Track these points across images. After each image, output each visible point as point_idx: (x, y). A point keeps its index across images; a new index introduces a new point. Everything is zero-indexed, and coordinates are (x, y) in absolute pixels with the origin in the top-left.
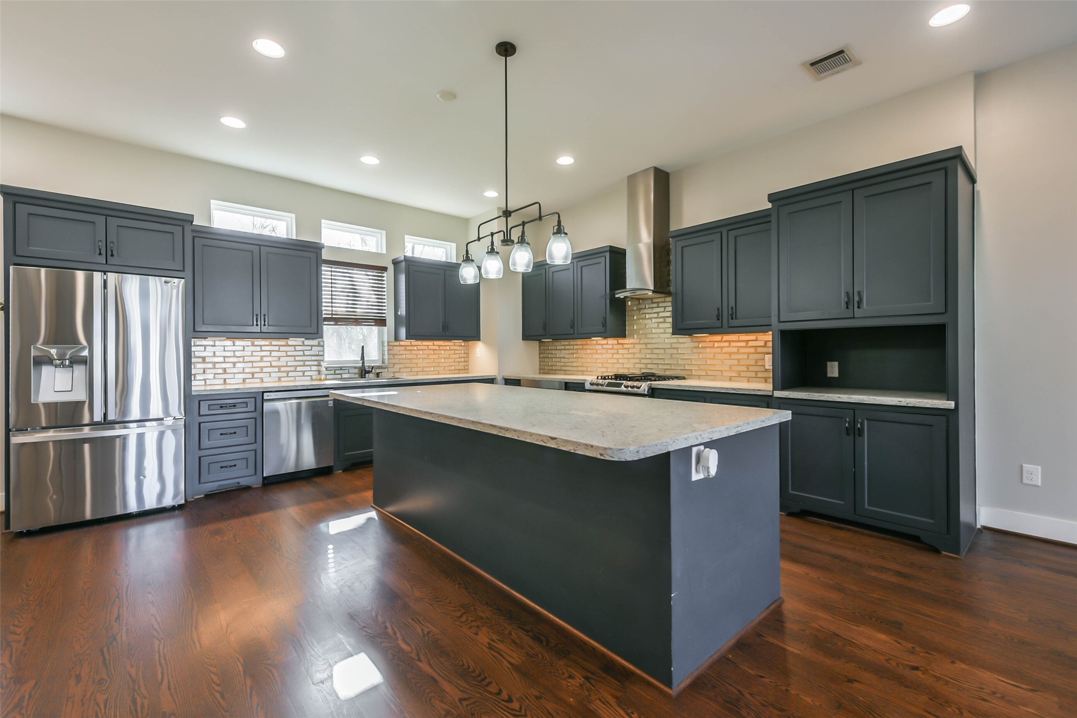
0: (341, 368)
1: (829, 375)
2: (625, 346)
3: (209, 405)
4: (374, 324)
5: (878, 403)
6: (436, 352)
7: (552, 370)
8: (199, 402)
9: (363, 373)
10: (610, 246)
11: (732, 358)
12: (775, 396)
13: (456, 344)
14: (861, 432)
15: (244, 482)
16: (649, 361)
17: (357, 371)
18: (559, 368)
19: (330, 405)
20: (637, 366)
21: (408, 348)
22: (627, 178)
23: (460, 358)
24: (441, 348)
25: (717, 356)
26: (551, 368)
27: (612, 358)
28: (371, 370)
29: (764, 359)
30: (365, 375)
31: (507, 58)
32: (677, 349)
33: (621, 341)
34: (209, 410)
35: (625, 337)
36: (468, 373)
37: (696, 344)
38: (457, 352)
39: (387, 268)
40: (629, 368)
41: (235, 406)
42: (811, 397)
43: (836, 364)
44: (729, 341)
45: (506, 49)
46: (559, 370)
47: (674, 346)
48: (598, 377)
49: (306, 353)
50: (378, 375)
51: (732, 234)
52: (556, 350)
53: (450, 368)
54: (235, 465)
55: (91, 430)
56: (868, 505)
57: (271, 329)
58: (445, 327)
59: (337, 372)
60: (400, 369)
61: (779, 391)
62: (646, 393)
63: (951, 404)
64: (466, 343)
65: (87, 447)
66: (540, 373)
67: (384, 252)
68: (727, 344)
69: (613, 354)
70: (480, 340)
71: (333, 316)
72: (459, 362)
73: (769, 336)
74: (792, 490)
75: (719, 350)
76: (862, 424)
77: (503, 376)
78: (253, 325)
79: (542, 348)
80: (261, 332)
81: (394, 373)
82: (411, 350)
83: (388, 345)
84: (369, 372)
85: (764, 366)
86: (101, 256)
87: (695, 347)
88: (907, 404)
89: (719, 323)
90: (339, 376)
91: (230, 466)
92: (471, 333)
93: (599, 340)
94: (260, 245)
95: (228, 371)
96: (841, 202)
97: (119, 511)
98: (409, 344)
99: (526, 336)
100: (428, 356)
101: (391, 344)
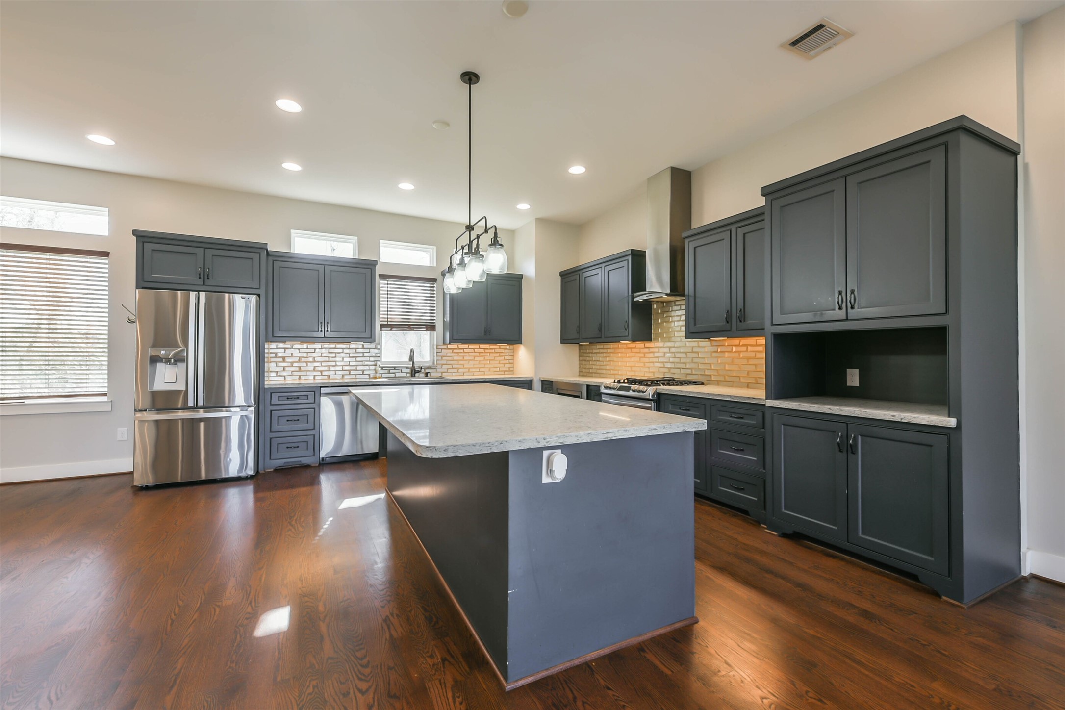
0: (395, 368)
1: (849, 384)
2: (651, 350)
3: (278, 397)
4: (425, 329)
5: (871, 417)
6: (481, 354)
7: (589, 373)
8: (271, 393)
9: (413, 373)
10: (632, 250)
12: (767, 405)
13: (501, 347)
14: (853, 449)
15: (305, 461)
17: (409, 370)
18: (595, 371)
20: (661, 370)
21: (455, 351)
22: (647, 180)
23: (505, 360)
24: (487, 351)
25: (735, 361)
26: (587, 371)
27: (640, 362)
28: (420, 370)
30: (415, 375)
31: (471, 85)
32: (697, 353)
33: (648, 344)
34: (278, 400)
35: (651, 341)
36: (513, 374)
37: (715, 348)
38: (501, 354)
39: (437, 279)
40: (654, 372)
41: (298, 398)
42: (801, 408)
43: (857, 371)
44: (747, 345)
45: (470, 78)
46: (595, 373)
47: (695, 350)
48: (615, 380)
49: (366, 355)
50: (426, 374)
51: (741, 232)
52: (592, 353)
53: (496, 369)
54: (298, 447)
55: (205, 412)
56: (862, 534)
57: (333, 335)
58: (487, 332)
59: (391, 371)
60: (448, 369)
61: (772, 399)
62: (651, 398)
63: (952, 422)
64: (511, 347)
65: (202, 425)
66: (579, 375)
67: (435, 266)
69: (641, 357)
70: (522, 344)
71: (389, 323)
72: (504, 364)
73: (762, 341)
74: (785, 509)
76: (855, 439)
77: (540, 378)
78: (318, 331)
79: (581, 351)
80: (325, 337)
81: (442, 373)
82: (458, 352)
83: (437, 348)
84: (419, 372)
86: (200, 280)
87: (715, 352)
88: (901, 419)
89: (728, 326)
90: (393, 375)
91: (295, 447)
92: (514, 337)
93: (628, 343)
94: (325, 265)
95: (302, 369)
96: (833, 191)
97: (224, 476)
98: (456, 347)
99: (564, 340)
100: (474, 358)
101: (439, 347)
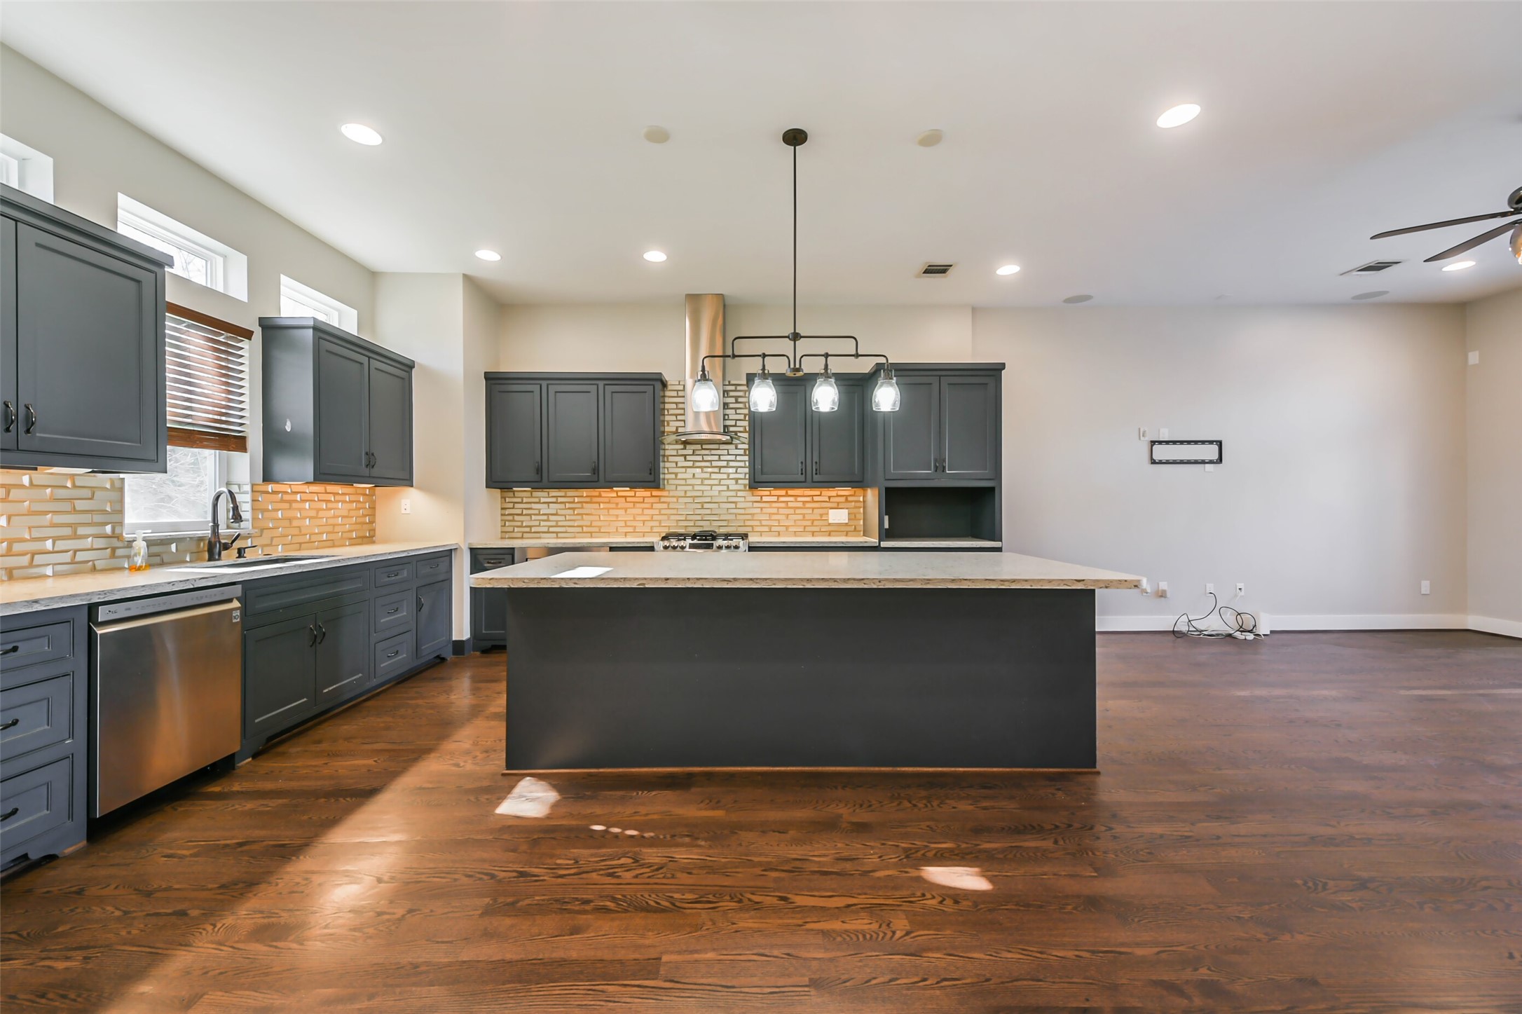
2: (663, 499)
6: (330, 505)
7: (530, 532)
9: (216, 549)
10: (661, 374)
11: (796, 512)
12: (882, 546)
16: (699, 518)
18: (545, 529)
19: (234, 621)
20: (681, 523)
22: (684, 296)
23: (362, 515)
24: (338, 498)
25: (781, 511)
26: (528, 529)
27: (643, 514)
28: (230, 542)
29: (828, 514)
30: (220, 554)
33: (655, 493)
35: (658, 488)
38: (359, 504)
39: (247, 330)
41: (15, 650)
45: (795, 139)
49: (80, 505)
50: (241, 553)
52: (537, 503)
54: (15, 812)
58: (369, 460)
61: (885, 542)
64: (373, 491)
66: (503, 538)
67: (244, 297)
68: (792, 499)
70: (412, 486)
72: (361, 524)
75: (783, 505)
77: (469, 544)
79: (507, 500)
82: (290, 502)
83: (252, 491)
84: (226, 547)
85: (827, 520)
89: (802, 478)
92: (401, 473)
93: (624, 491)
94: (16, 221)
99: (489, 482)
100: (317, 513)
101: (256, 488)
